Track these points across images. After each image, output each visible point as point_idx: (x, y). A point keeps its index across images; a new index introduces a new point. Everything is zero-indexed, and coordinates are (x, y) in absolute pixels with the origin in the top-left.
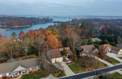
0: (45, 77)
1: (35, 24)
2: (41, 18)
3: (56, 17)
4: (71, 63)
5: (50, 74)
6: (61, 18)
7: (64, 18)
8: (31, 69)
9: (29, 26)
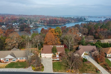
0: (25, 68)
1: (68, 23)
2: (75, 18)
3: (91, 17)
4: (58, 60)
5: (31, 67)
6: (96, 17)
7: (99, 17)
8: (19, 59)
9: (63, 24)
